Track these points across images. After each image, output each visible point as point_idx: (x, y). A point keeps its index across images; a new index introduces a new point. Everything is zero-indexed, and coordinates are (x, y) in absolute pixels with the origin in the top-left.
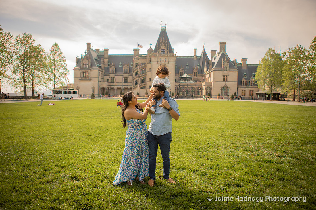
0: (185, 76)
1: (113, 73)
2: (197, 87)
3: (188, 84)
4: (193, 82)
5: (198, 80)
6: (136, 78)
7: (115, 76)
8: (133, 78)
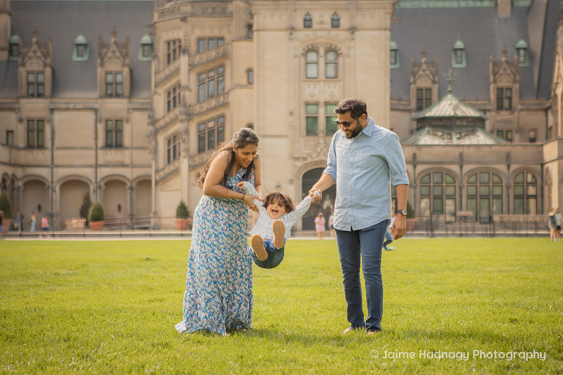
0: (445, 107)
1: (39, 95)
2: (514, 167)
3: (461, 155)
4: (489, 141)
5: (520, 130)
6: (173, 121)
7: (52, 110)
8: (153, 121)
